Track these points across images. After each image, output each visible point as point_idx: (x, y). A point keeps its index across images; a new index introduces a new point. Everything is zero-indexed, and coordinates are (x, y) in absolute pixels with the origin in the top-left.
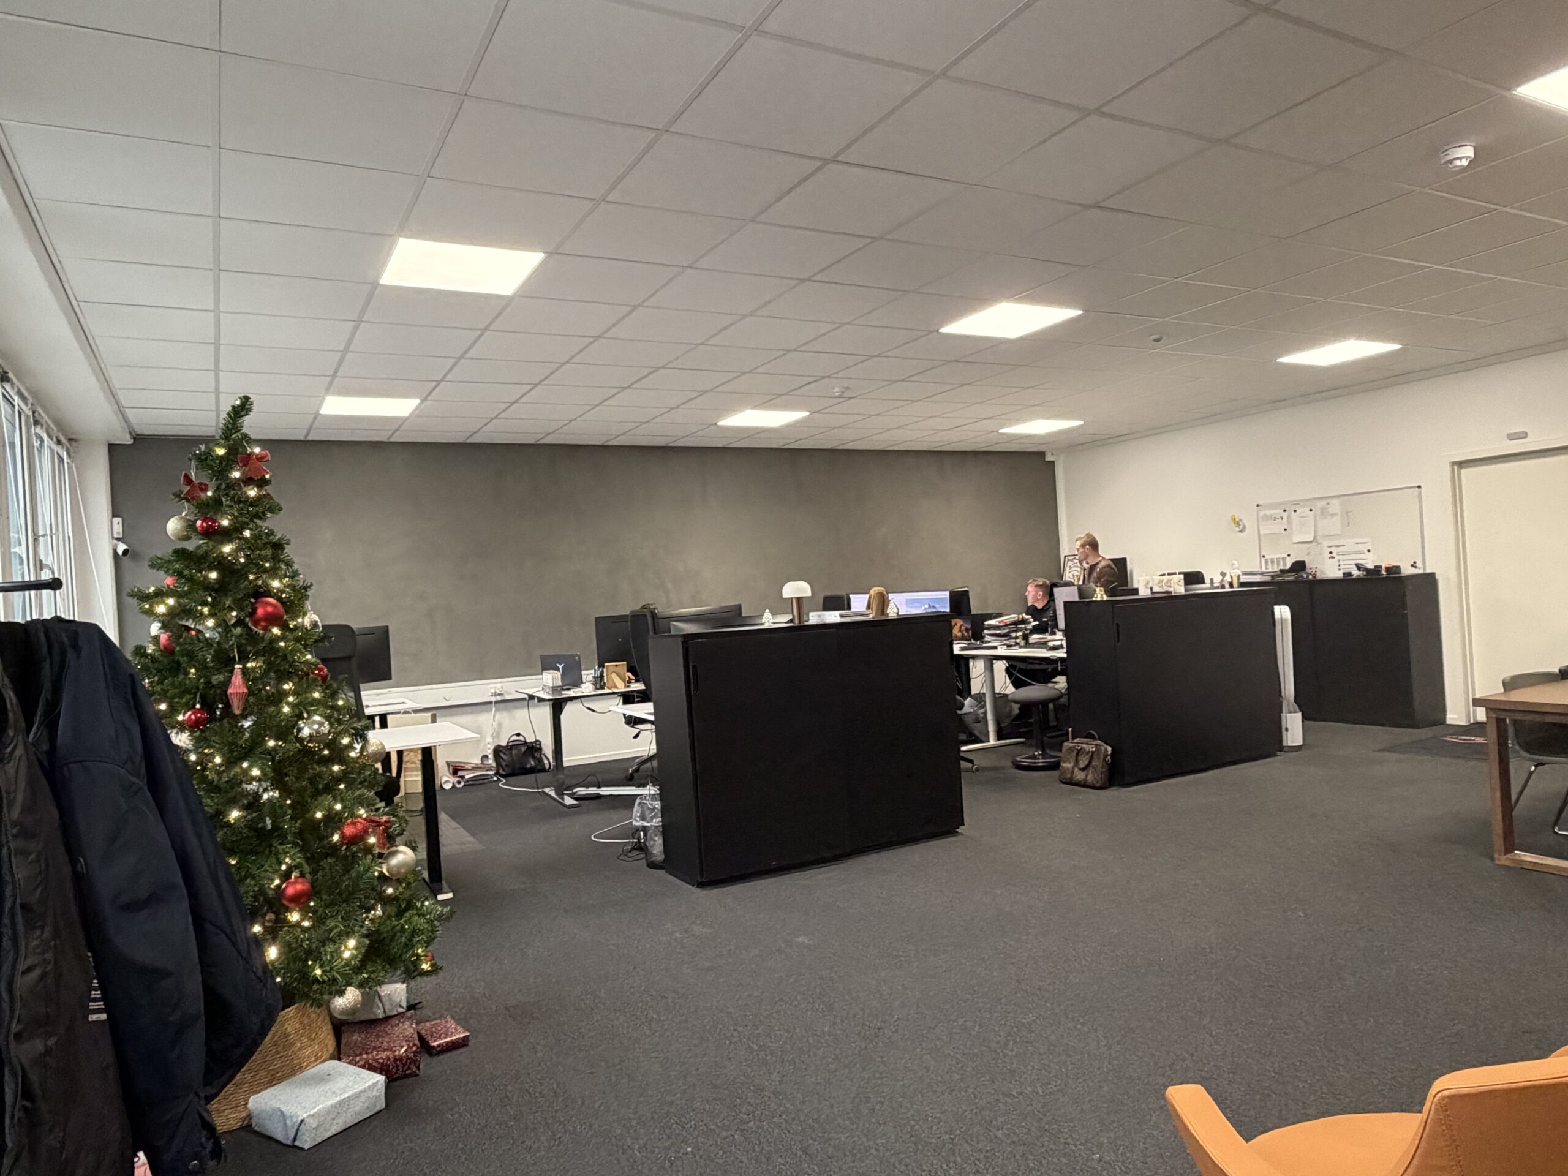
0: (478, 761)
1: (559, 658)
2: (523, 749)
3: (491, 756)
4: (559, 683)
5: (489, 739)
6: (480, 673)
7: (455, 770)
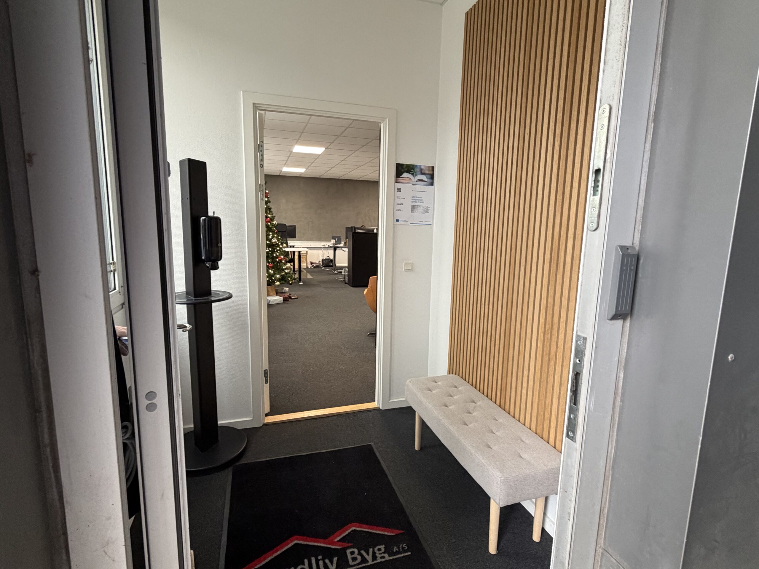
0: (317, 262)
1: (337, 237)
2: (329, 260)
3: (321, 261)
4: (335, 243)
5: (321, 257)
6: (320, 240)
7: (312, 263)
